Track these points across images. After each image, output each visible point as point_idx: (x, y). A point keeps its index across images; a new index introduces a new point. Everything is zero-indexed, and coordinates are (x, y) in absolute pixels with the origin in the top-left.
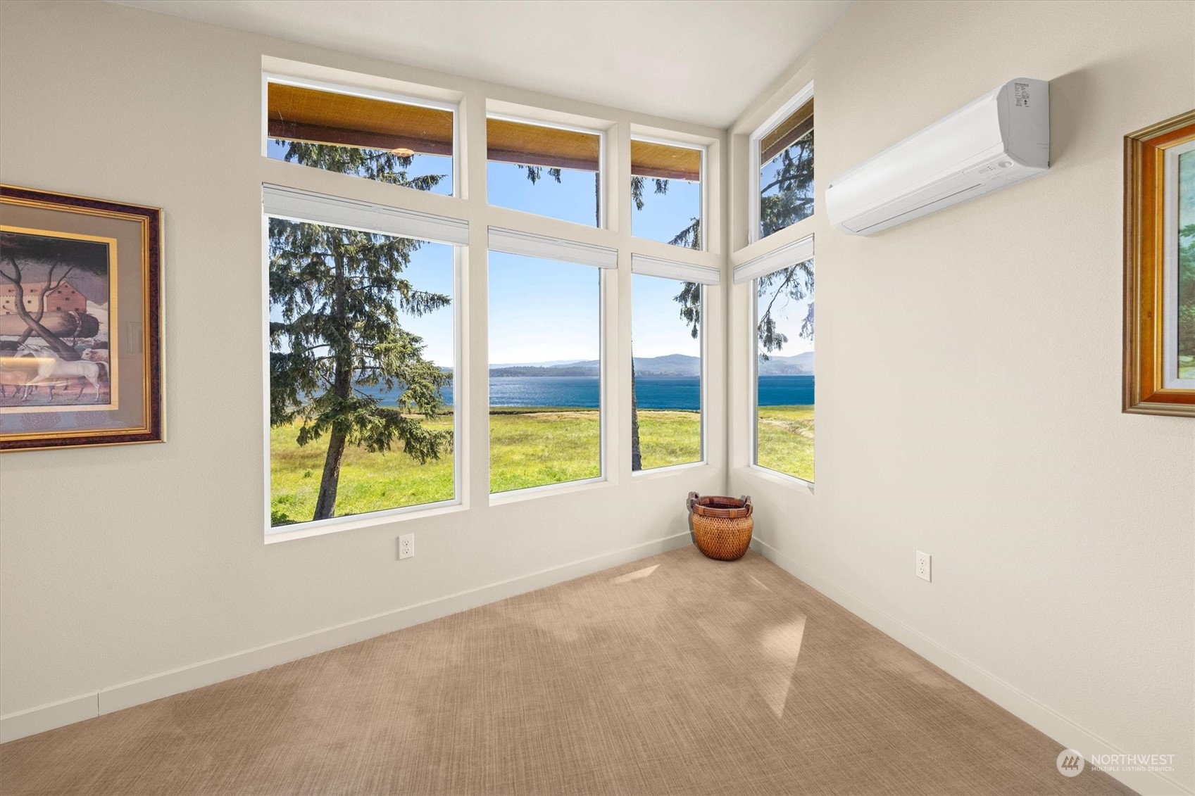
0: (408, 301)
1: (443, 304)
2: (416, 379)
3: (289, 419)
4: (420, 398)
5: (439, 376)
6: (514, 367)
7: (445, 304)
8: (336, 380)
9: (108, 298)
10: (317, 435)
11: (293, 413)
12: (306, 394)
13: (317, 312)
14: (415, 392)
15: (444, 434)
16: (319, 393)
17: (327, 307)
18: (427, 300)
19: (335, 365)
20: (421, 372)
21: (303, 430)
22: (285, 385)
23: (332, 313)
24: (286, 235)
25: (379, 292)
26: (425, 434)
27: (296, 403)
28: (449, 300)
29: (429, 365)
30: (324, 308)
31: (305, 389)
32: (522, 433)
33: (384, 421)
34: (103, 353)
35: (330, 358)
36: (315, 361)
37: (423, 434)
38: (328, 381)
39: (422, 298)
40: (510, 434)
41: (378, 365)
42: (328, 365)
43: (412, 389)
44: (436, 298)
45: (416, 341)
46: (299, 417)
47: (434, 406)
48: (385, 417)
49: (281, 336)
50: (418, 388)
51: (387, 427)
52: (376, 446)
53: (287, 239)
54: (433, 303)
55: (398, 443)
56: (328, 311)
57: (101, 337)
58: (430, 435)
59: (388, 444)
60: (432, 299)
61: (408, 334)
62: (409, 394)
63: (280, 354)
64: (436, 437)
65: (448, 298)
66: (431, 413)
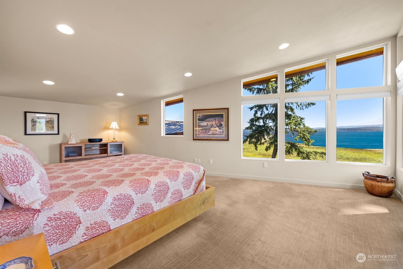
0: (299, 106)
1: (313, 105)
2: (301, 132)
3: (263, 143)
4: (302, 138)
5: (311, 131)
6: (364, 127)
7: (314, 105)
8: (275, 133)
9: (223, 121)
10: (270, 148)
11: (264, 142)
12: (268, 137)
13: (270, 113)
14: (300, 137)
15: (312, 152)
16: (271, 136)
17: (273, 111)
18: (306, 105)
19: (275, 128)
20: (303, 130)
21: (267, 147)
22: (261, 134)
23: (274, 113)
24: (262, 92)
25: (288, 105)
26: (304, 151)
27: (265, 139)
28: (315, 104)
29: (307, 128)
30: (272, 111)
31: (267, 135)
32: (362, 157)
33: (290, 145)
34: (223, 128)
35: (273, 126)
36: (269, 127)
37: (303, 151)
38: (273, 133)
39: (304, 105)
40: (355, 157)
41: (288, 128)
42: (273, 128)
43: (300, 136)
44: (310, 103)
45: (303, 119)
46: (265, 143)
47: (309, 142)
48: (290, 144)
49: (261, 120)
50: (302, 135)
51: (291, 147)
52: (288, 153)
53: (262, 93)
54: (309, 105)
55: (295, 153)
56: (273, 112)
57: (223, 126)
58: (306, 152)
59: (292, 153)
60: (308, 104)
61: (300, 117)
62: (298, 137)
63: (260, 125)
64: (309, 153)
65: (315, 103)
66: (307, 144)
